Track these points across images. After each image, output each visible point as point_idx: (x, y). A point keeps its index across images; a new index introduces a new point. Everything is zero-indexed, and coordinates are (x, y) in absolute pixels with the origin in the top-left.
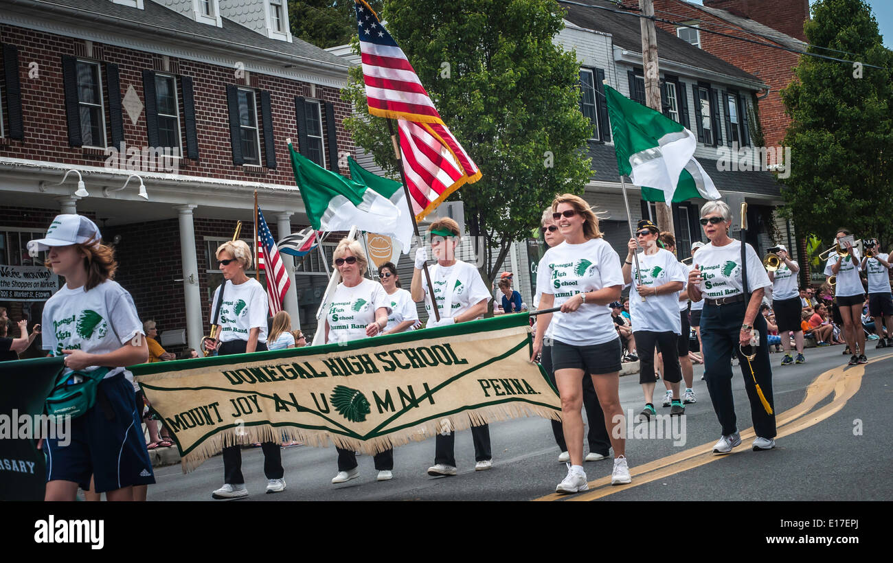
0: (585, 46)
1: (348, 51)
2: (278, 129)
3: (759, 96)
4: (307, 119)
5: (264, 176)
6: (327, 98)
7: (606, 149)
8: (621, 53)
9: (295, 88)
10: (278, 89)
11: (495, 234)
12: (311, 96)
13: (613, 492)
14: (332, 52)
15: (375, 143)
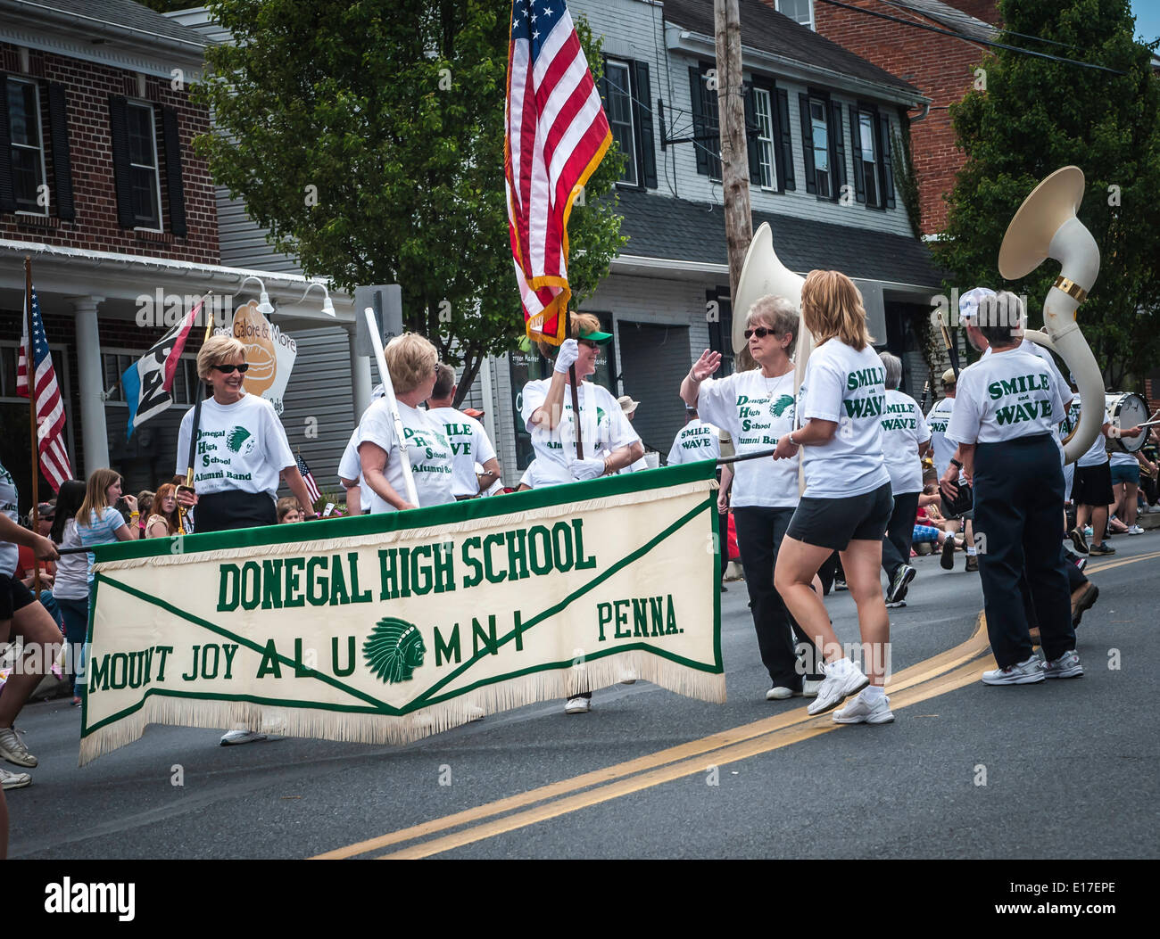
0: (618, 21)
1: (204, 19)
2: (79, 151)
3: (911, 115)
4: (130, 135)
5: (52, 233)
6: (165, 100)
7: (650, 202)
8: (678, 36)
9: (109, 80)
10: (79, 81)
11: (455, 343)
12: (137, 94)
13: (646, 786)
14: (176, 20)
15: (249, 181)
